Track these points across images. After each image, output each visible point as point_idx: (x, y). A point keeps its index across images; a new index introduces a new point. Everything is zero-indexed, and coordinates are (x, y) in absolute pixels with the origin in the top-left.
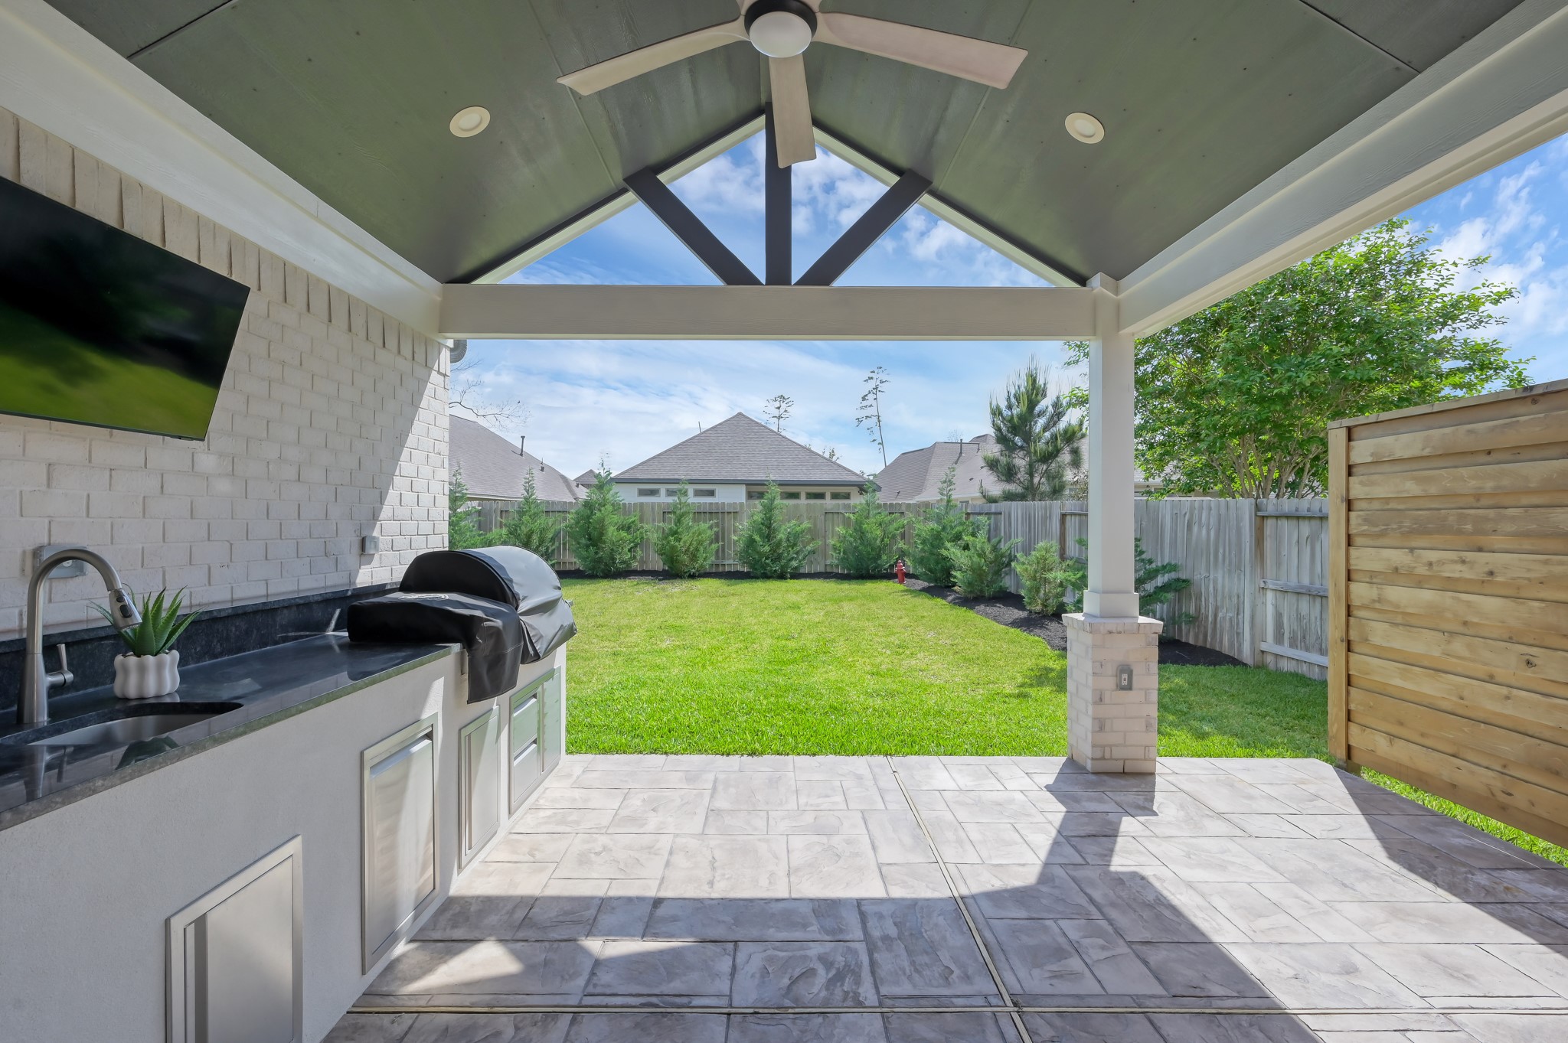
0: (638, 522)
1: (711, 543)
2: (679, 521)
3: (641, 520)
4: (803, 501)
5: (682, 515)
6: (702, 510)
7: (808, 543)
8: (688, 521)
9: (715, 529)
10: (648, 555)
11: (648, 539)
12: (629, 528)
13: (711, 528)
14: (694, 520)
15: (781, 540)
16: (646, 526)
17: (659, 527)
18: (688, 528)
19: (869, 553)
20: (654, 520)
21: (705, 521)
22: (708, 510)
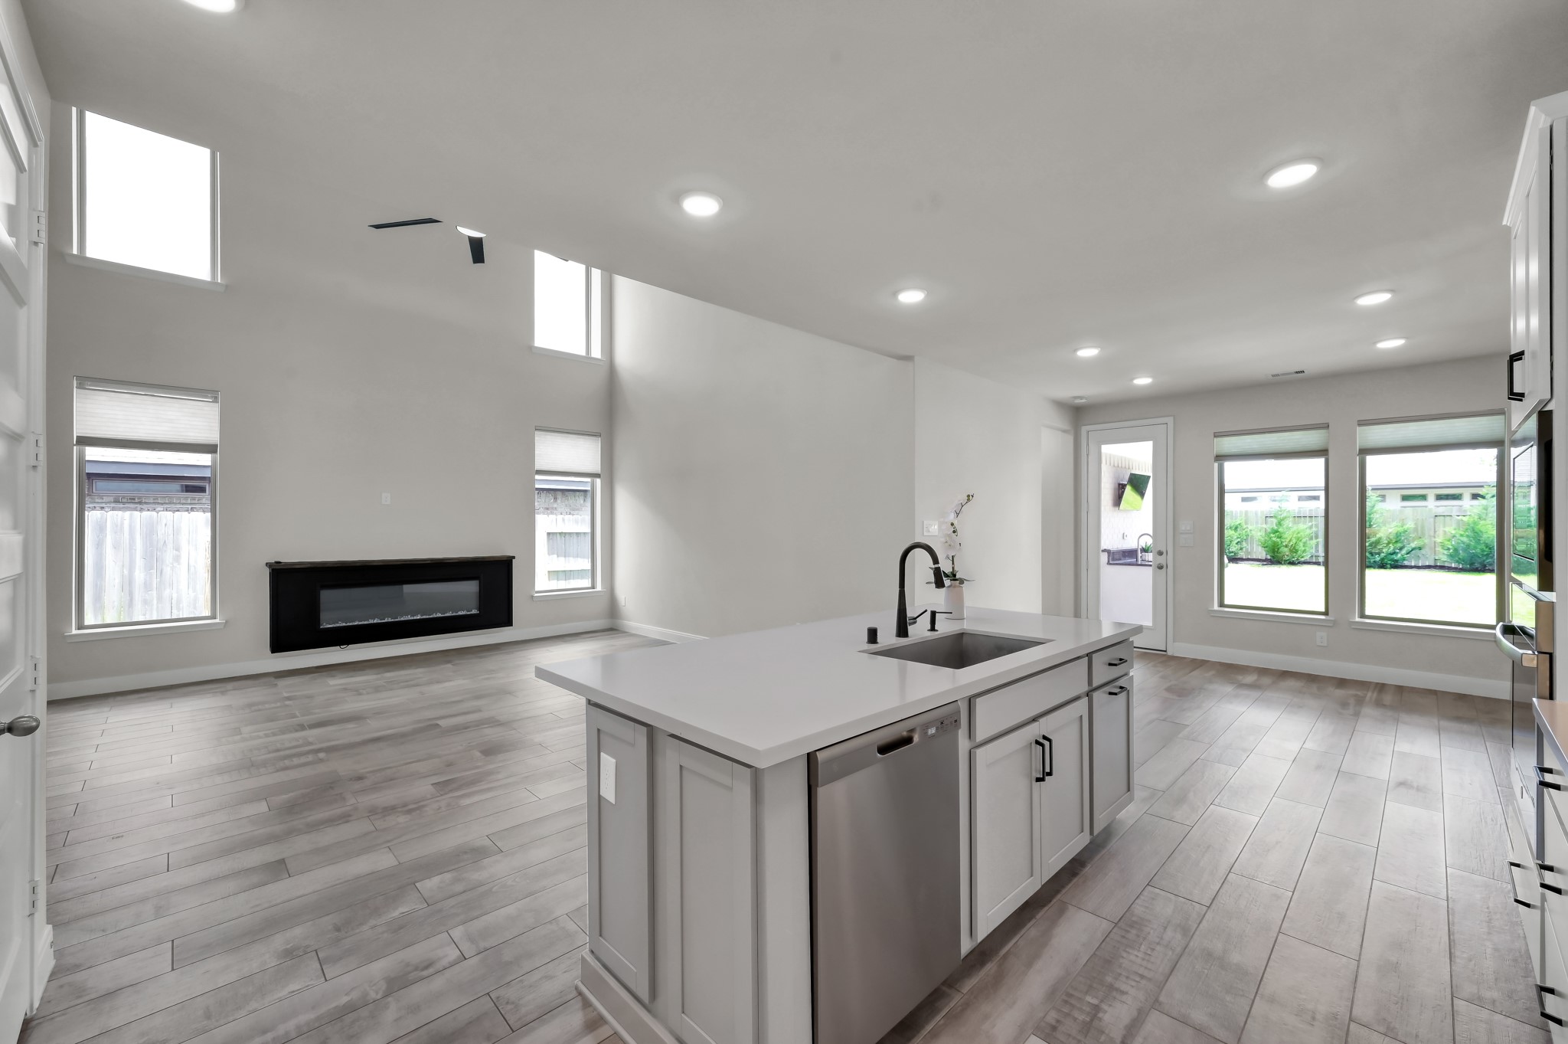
0: (1243, 524)
1: (1311, 539)
2: (1279, 524)
3: (1246, 523)
4: (1431, 503)
5: (1283, 519)
6: (1302, 515)
7: (1413, 540)
8: (1288, 523)
9: (1314, 529)
10: (1252, 548)
11: (1252, 536)
12: (1236, 528)
13: (1311, 527)
14: (1295, 523)
15: (1380, 538)
16: (1250, 527)
17: (1262, 528)
18: (1289, 528)
19: (1483, 551)
20: (1257, 523)
21: (1305, 523)
22: (1308, 515)
